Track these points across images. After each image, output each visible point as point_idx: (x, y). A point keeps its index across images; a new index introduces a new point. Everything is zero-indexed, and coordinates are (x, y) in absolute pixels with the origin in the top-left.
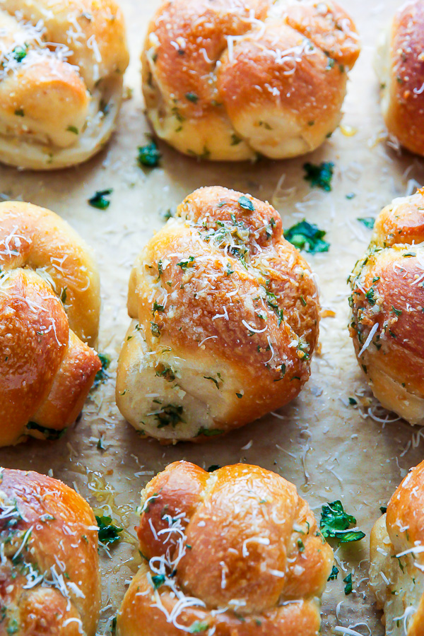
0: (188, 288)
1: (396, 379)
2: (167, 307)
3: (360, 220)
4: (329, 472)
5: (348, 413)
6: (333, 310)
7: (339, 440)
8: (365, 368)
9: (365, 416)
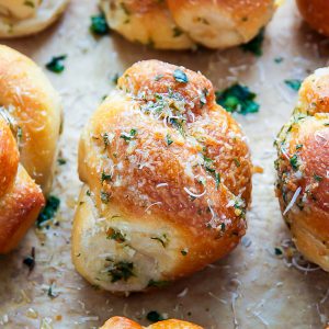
0: (133, 159)
1: (317, 237)
2: (114, 177)
3: (287, 82)
4: (256, 318)
5: (274, 262)
6: (262, 167)
7: (266, 287)
8: (289, 225)
9: (289, 265)
